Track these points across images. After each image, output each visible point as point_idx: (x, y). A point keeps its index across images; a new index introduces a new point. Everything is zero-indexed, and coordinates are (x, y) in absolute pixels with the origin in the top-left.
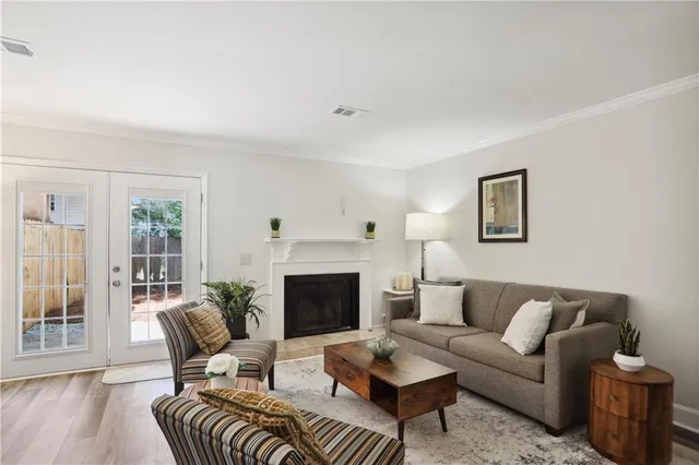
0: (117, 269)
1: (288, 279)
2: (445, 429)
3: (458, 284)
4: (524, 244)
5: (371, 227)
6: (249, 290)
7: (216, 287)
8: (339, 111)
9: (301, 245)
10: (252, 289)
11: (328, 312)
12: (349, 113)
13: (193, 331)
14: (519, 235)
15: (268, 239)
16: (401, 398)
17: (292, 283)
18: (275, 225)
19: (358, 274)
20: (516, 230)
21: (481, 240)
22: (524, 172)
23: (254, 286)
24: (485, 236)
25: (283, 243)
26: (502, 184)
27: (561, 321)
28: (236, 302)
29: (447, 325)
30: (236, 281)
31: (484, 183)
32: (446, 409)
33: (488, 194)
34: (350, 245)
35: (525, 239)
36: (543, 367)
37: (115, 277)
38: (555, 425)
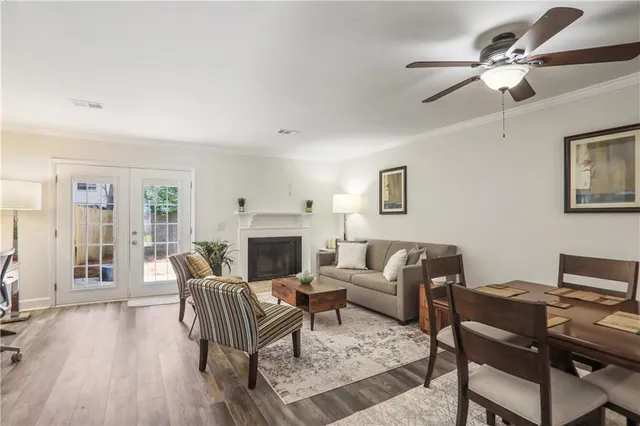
0: (135, 233)
1: (251, 241)
2: (340, 323)
3: (365, 242)
4: (404, 216)
5: (309, 204)
6: (224, 246)
7: (201, 244)
8: (281, 132)
9: (259, 217)
10: (226, 246)
11: (279, 264)
12: (288, 133)
13: (191, 268)
14: (402, 209)
15: (237, 213)
16: (310, 301)
17: (253, 243)
18: (242, 203)
19: (301, 237)
20: (400, 206)
21: (381, 213)
22: (405, 168)
23: (228, 244)
24: (384, 210)
25: (248, 215)
26: (393, 175)
27: (411, 261)
28: (215, 254)
29: (354, 269)
30: (215, 241)
31: (383, 174)
32: (341, 310)
33: (385, 182)
34: (295, 217)
35: (405, 212)
36: (396, 286)
37: (133, 238)
38: (402, 319)
